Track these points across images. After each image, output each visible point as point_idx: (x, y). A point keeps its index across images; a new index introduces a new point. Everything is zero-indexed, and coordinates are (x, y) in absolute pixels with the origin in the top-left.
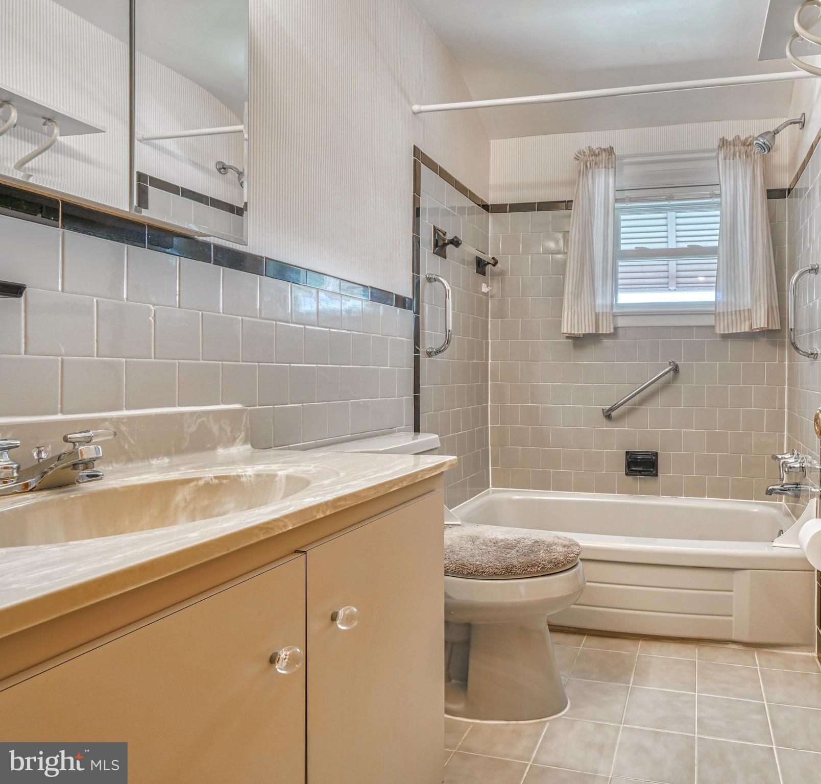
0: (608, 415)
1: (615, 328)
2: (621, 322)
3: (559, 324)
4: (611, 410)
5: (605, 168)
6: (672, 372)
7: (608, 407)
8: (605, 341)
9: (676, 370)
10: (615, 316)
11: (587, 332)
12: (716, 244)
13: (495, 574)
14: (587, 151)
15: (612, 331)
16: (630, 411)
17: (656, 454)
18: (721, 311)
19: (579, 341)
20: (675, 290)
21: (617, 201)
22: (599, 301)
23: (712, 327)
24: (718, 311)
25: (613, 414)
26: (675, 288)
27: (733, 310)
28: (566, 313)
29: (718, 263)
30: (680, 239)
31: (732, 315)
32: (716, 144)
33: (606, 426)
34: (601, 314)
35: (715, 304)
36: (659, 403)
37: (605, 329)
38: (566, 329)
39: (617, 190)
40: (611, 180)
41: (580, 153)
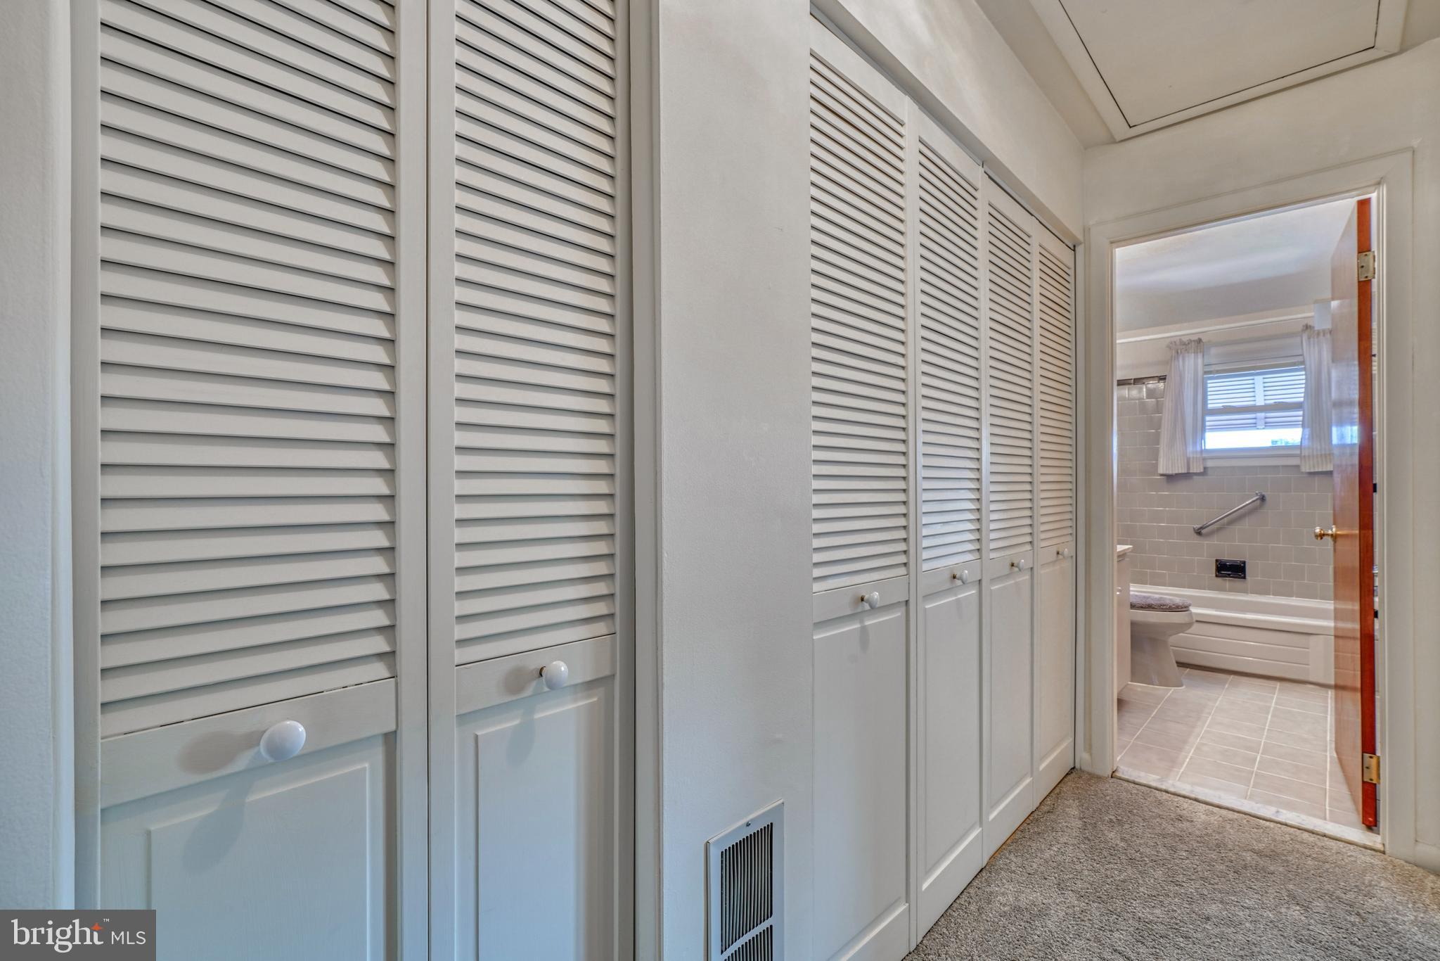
0: (1199, 532)
1: (1205, 468)
2: (1210, 464)
3: (1156, 466)
4: (1201, 528)
5: (1194, 353)
6: (1258, 501)
7: (1199, 526)
8: (1195, 477)
9: (1263, 499)
10: (1204, 459)
11: (1180, 472)
12: (1302, 399)
14: (1178, 343)
15: (1202, 471)
16: (1219, 529)
17: (1244, 563)
18: (1307, 454)
19: (1170, 478)
20: (1264, 428)
21: (1206, 373)
22: (1190, 449)
23: (1298, 467)
24: (1303, 454)
25: (1203, 531)
27: (1319, 453)
28: (1161, 460)
29: (1303, 416)
31: (1317, 457)
32: (1300, 328)
33: (1197, 540)
34: (1191, 459)
35: (1300, 447)
36: (1246, 524)
37: (1196, 468)
38: (1161, 471)
39: (1206, 365)
40: (1200, 361)
41: (1171, 343)
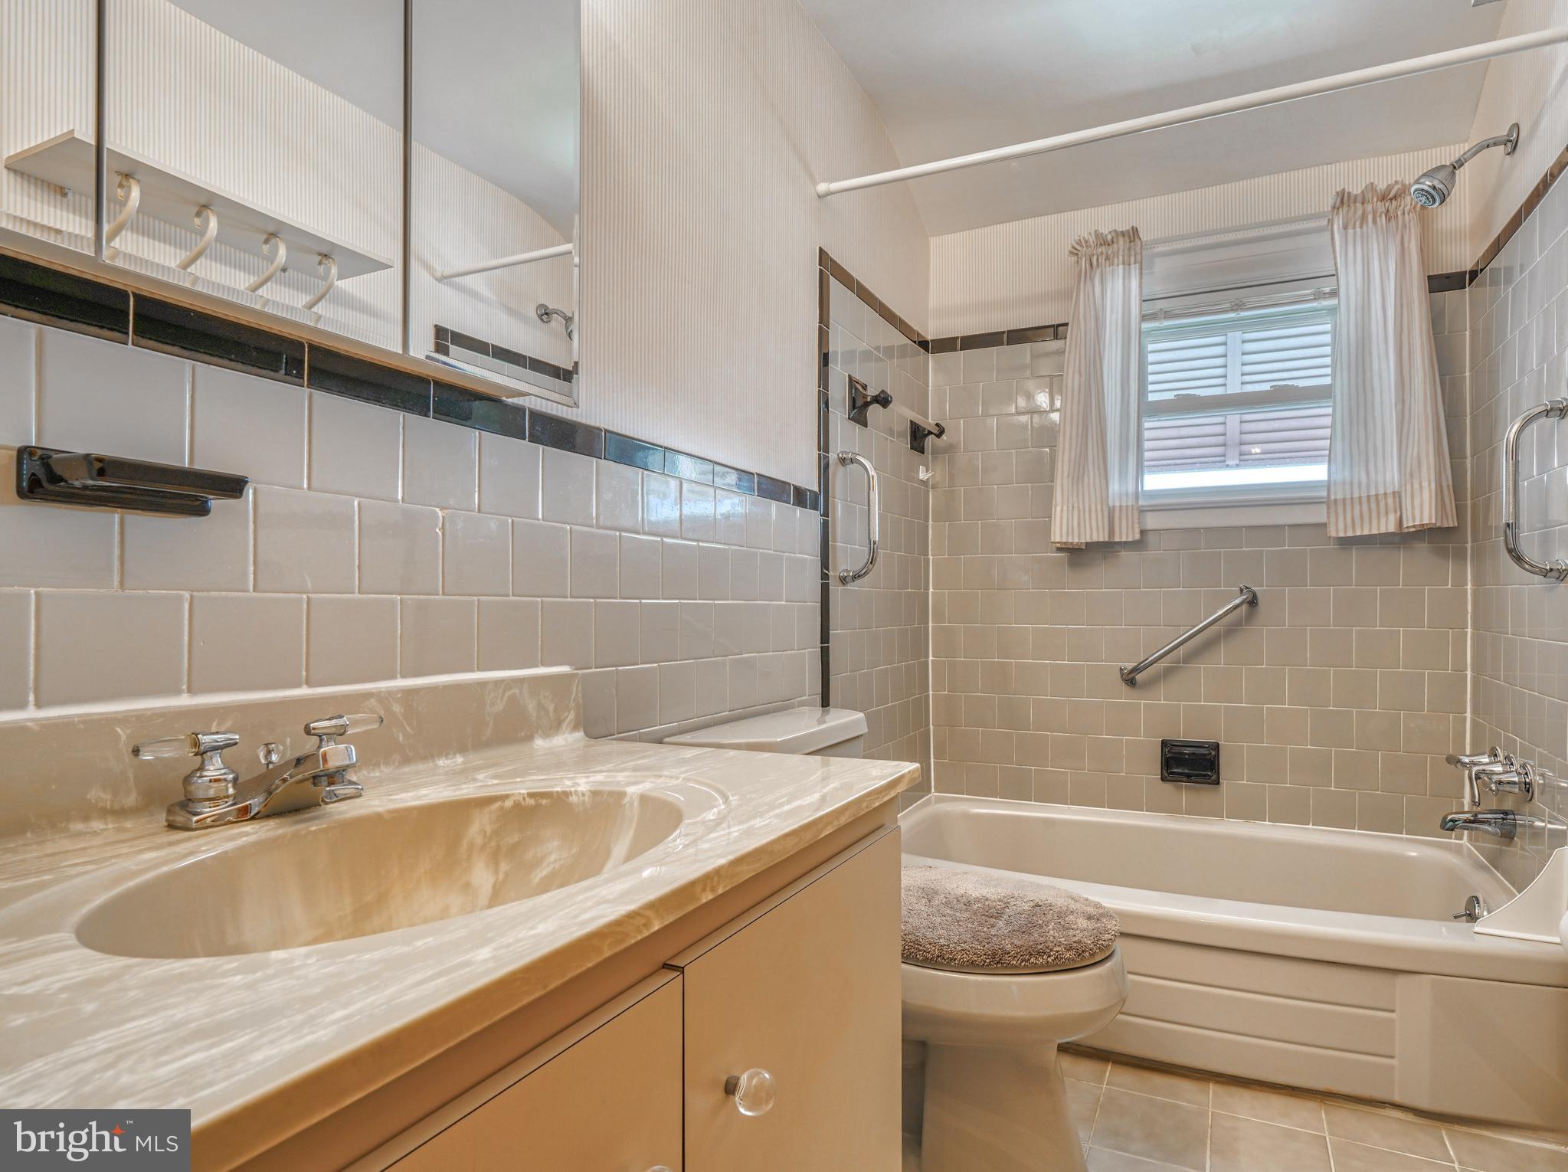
0: (1129, 679)
1: (1143, 532)
2: (1152, 522)
3: (1047, 529)
4: (1136, 670)
5: (1124, 264)
6: (1244, 607)
7: (1130, 666)
8: (1123, 553)
9: (1253, 602)
10: (1142, 511)
11: (1095, 539)
12: (1328, 381)
13: (973, 964)
14: (1092, 240)
15: (1137, 536)
16: (1169, 672)
17: (1216, 747)
18: (1340, 496)
19: (1078, 555)
20: (1237, 465)
21: (1144, 318)
22: (1115, 487)
23: (1324, 525)
24: (1333, 498)
25: (1139, 677)
26: (1238, 462)
27: (1364, 494)
28: (1059, 509)
29: (1333, 415)
30: (1247, 378)
31: (1360, 503)
32: (1329, 201)
33: (1126, 697)
34: (1117, 510)
35: (1328, 485)
36: (1221, 659)
37: (1126, 533)
38: (1058, 535)
39: (1144, 301)
40: (1134, 284)
41: (1079, 243)
